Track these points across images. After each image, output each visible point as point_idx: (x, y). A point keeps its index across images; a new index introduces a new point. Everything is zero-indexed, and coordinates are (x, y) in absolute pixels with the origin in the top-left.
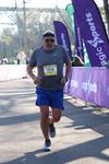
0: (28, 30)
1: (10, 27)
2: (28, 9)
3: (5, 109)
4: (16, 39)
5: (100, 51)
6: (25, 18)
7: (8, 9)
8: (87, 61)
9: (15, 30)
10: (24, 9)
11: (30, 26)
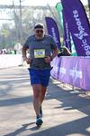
0: (24, 25)
1: (9, 22)
2: (23, 7)
3: (4, 93)
4: (13, 33)
5: (85, 42)
6: (21, 14)
7: (6, 7)
8: (74, 51)
9: (12, 25)
10: (20, 7)
11: (25, 22)
